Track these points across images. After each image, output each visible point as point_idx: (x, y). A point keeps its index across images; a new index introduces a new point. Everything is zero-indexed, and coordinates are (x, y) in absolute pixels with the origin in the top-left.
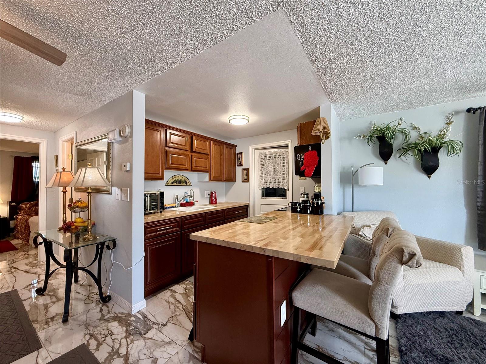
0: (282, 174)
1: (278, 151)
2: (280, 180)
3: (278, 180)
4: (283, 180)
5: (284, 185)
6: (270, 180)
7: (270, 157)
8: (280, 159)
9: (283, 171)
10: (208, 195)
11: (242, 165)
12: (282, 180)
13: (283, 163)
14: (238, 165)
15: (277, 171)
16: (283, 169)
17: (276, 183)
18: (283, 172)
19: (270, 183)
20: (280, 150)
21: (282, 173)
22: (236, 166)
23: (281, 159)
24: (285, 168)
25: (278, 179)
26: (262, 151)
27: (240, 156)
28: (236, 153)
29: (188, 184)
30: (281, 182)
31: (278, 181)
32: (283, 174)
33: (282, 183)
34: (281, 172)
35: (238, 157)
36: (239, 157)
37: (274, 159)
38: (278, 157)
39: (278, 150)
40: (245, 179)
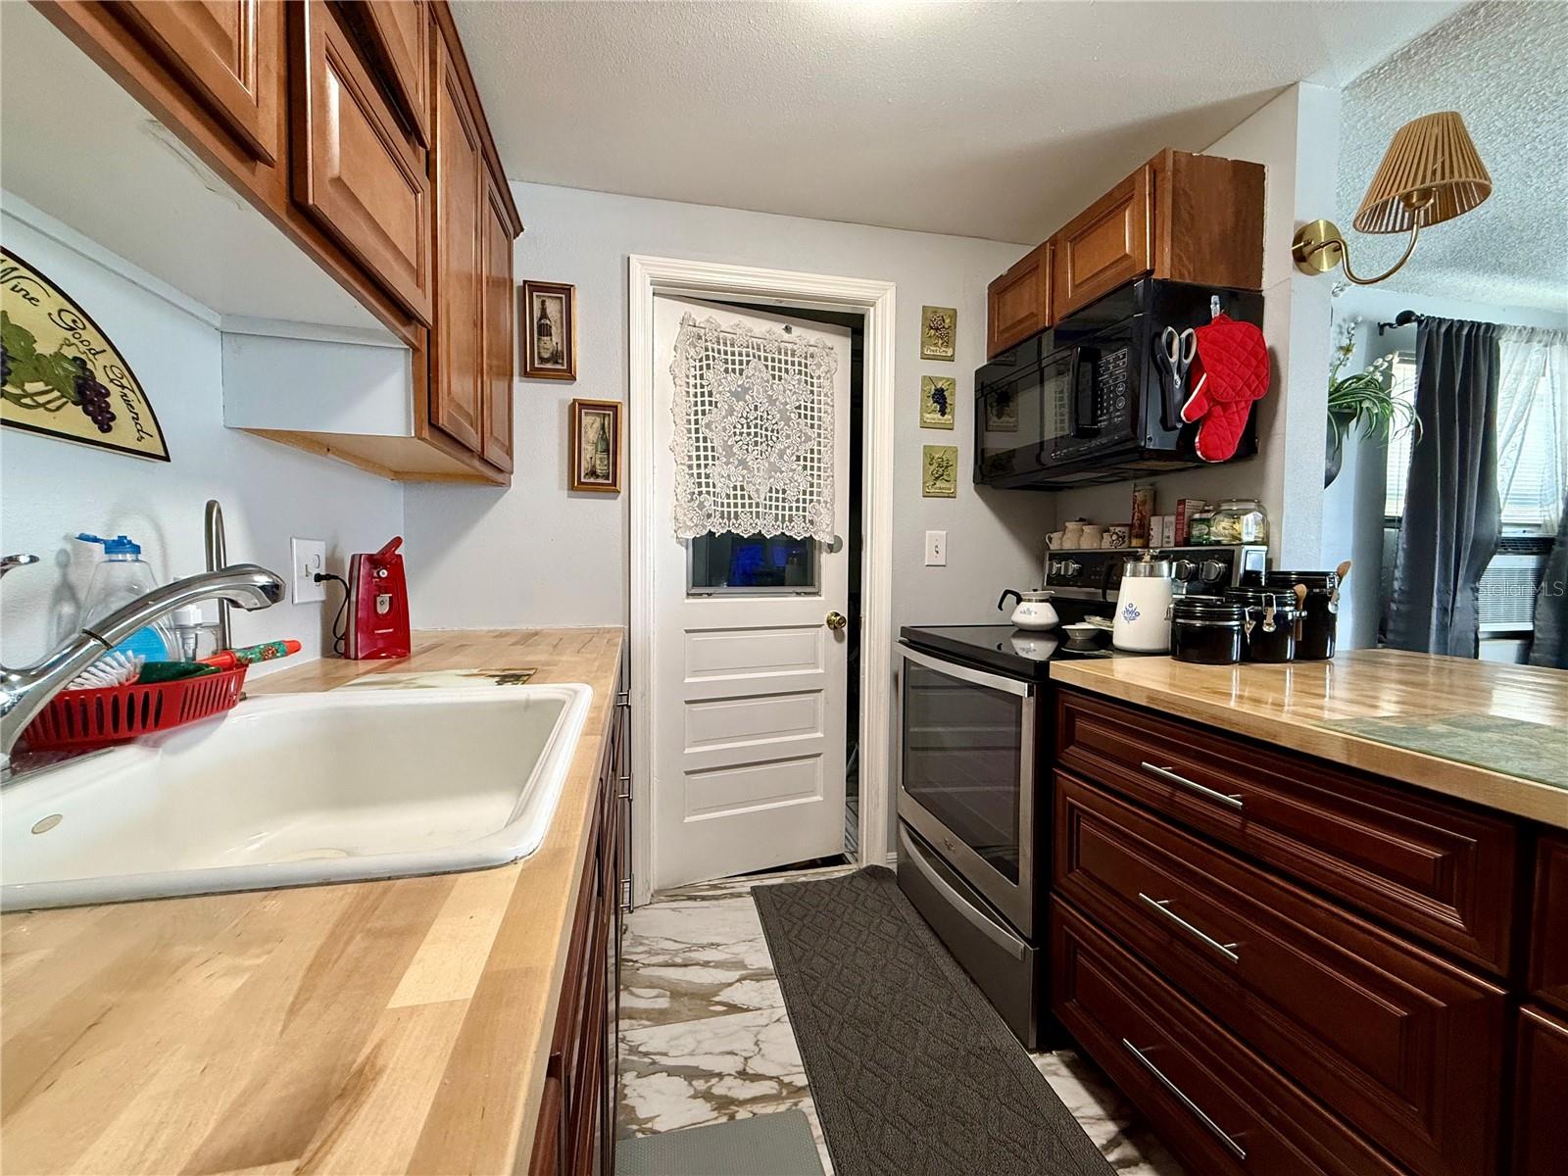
0: (802, 463)
1: (786, 336)
2: (791, 494)
3: (781, 495)
4: (808, 497)
5: (811, 522)
6: (739, 493)
7: (745, 358)
8: (793, 380)
9: (808, 446)
10: (318, 578)
11: (569, 375)
12: (804, 493)
13: (809, 405)
14: (530, 373)
15: (779, 446)
16: (809, 439)
17: (774, 511)
18: (812, 451)
19: (739, 509)
20: (796, 331)
21: (805, 459)
22: (516, 378)
23: (799, 381)
24: (819, 435)
25: (784, 492)
26: (701, 314)
27: (553, 308)
28: (518, 281)
29: (123, 431)
30: (801, 505)
31: (784, 500)
32: (809, 464)
33: (804, 509)
34: (802, 453)
35: (537, 314)
36: (544, 315)
37: (767, 376)
38: (787, 371)
39: (788, 330)
40: (593, 473)
